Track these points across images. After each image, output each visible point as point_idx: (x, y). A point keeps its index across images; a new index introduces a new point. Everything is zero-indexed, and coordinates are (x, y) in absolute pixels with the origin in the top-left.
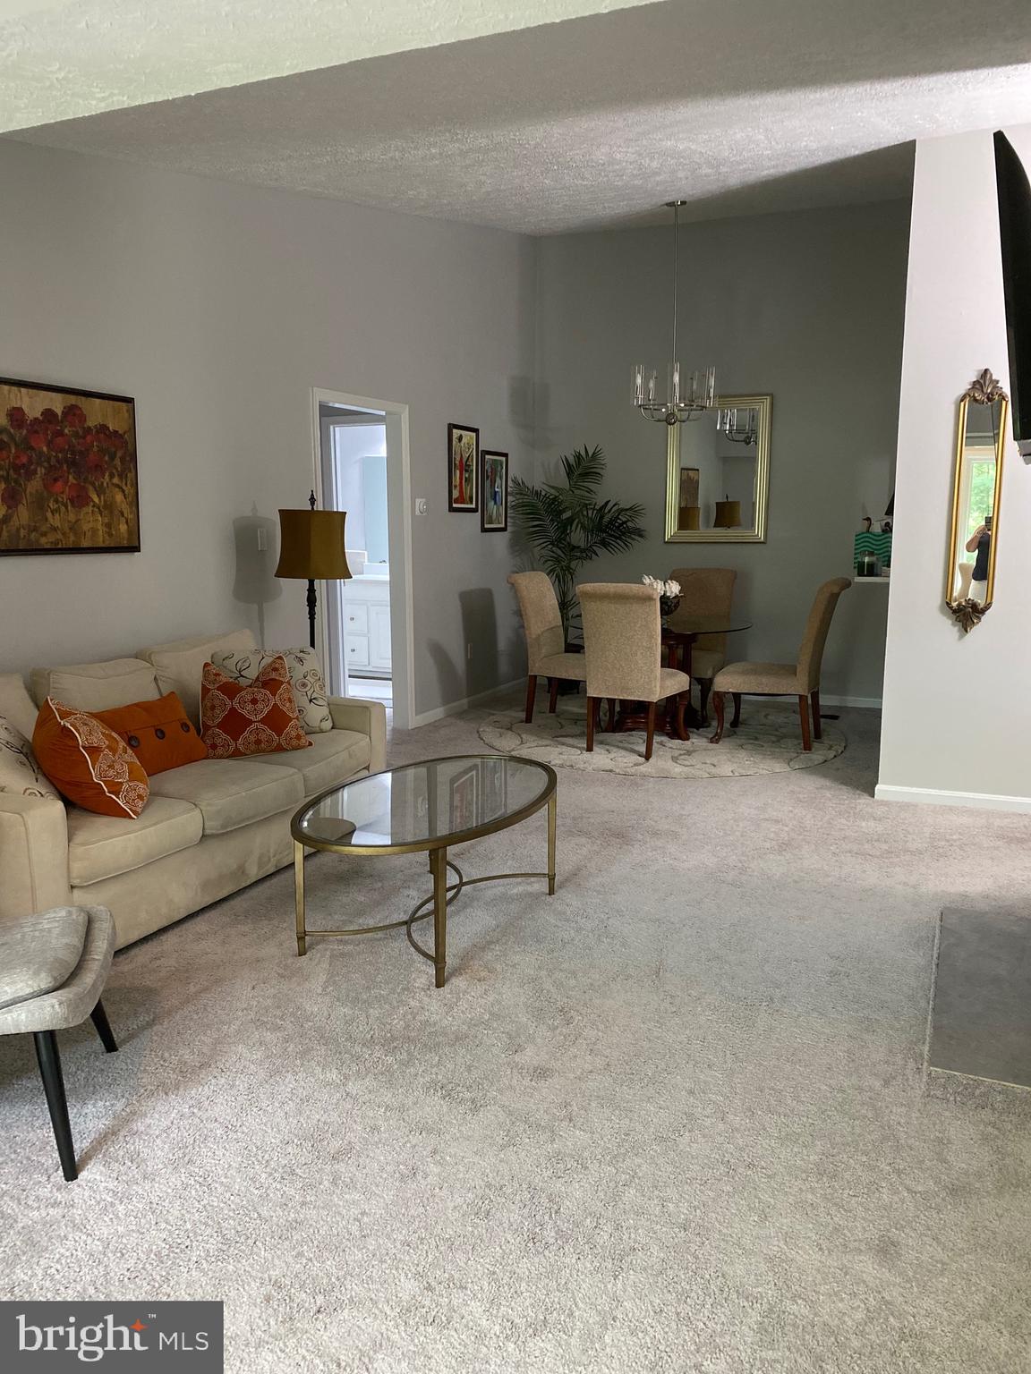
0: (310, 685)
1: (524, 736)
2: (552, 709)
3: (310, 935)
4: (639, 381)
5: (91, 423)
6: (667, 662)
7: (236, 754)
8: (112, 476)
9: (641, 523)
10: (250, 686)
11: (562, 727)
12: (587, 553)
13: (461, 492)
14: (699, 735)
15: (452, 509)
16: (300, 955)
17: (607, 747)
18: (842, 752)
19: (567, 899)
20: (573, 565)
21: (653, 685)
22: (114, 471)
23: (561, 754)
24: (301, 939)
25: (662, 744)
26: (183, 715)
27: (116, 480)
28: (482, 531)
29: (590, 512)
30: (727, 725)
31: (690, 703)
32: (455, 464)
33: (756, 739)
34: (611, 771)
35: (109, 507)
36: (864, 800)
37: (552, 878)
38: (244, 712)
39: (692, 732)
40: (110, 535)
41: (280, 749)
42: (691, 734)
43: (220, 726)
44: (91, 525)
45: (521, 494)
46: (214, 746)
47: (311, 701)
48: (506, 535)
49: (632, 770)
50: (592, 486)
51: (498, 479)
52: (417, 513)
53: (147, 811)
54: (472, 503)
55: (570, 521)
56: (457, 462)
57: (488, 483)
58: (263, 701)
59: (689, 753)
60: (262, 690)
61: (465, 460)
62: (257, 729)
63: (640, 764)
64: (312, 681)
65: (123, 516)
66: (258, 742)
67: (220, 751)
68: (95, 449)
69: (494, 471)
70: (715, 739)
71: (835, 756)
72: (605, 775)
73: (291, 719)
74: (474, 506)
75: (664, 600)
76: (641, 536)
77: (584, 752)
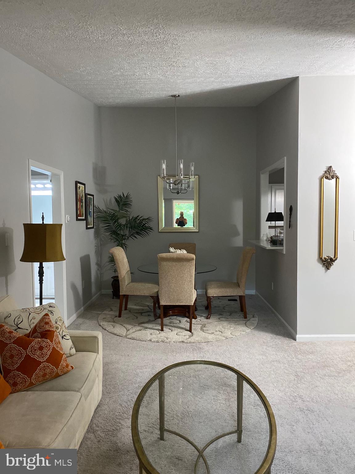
0: (60, 327)
1: (125, 326)
7: (31, 387)
9: (151, 225)
11: (137, 318)
13: (80, 211)
21: (192, 298)
23: (151, 334)
28: (87, 229)
34: (183, 342)
41: (57, 376)
43: (18, 370)
45: (99, 212)
46: (15, 384)
47: (63, 338)
48: (93, 230)
49: (192, 340)
50: (129, 210)
51: (91, 206)
52: (67, 222)
56: (78, 198)
59: (204, 326)
60: (45, 340)
61: (81, 198)
62: (44, 366)
63: (192, 336)
64: (60, 324)
67: (19, 386)
69: (89, 203)
70: (209, 317)
73: (62, 355)
76: (151, 229)
77: (160, 332)
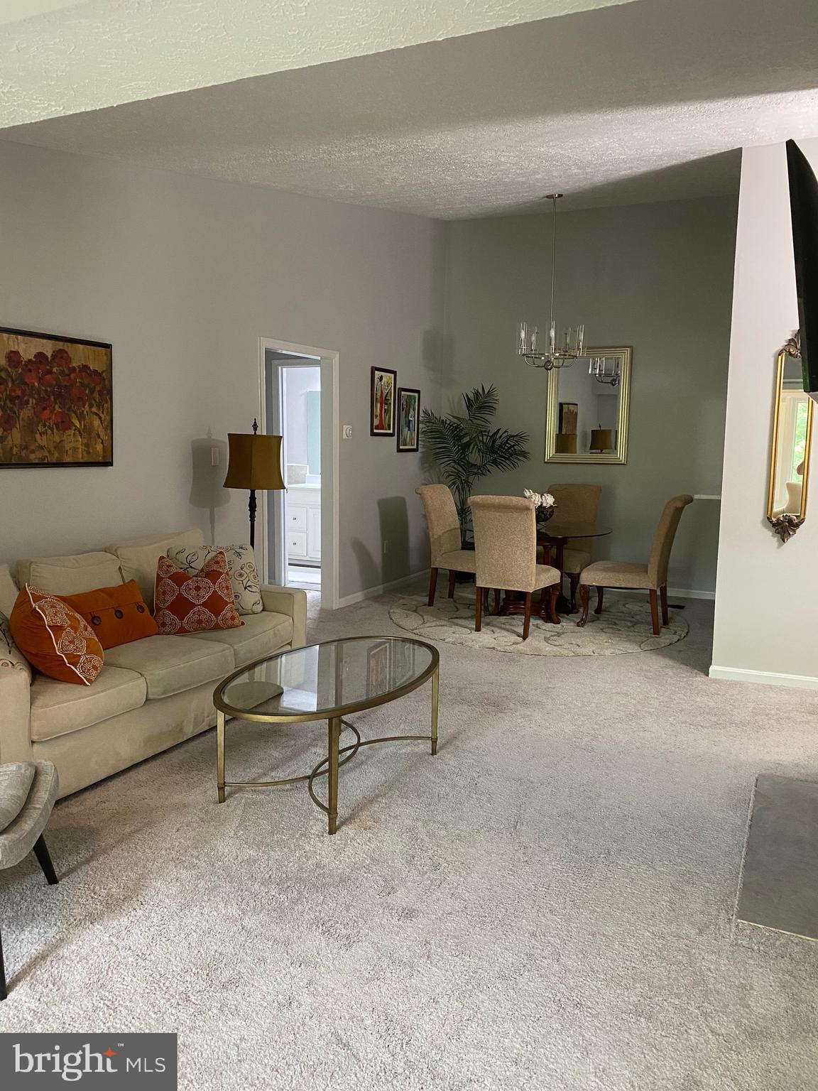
0: (245, 575)
1: (425, 617)
2: (451, 596)
3: (229, 786)
4: (523, 335)
5: (75, 364)
6: (542, 559)
7: (182, 632)
8: (91, 406)
9: (525, 447)
10: (196, 576)
11: (458, 610)
12: (482, 470)
13: (381, 420)
14: (569, 619)
15: (373, 434)
16: (220, 803)
17: (493, 628)
18: (685, 637)
19: (447, 758)
20: (470, 479)
21: (530, 579)
22: (93, 402)
23: (453, 633)
24: (221, 789)
25: (537, 626)
26: (140, 598)
27: (94, 409)
28: (398, 451)
29: (485, 437)
30: (591, 612)
31: (561, 593)
32: (376, 398)
33: (615, 624)
34: (494, 648)
35: (88, 431)
36: (700, 678)
37: (434, 741)
38: (189, 597)
39: (562, 617)
40: (88, 453)
41: (217, 628)
42: (561, 619)
43: (168, 608)
44: (72, 445)
45: (430, 422)
46: (164, 625)
47: (245, 588)
48: (418, 454)
49: (511, 649)
50: (487, 417)
51: (411, 410)
52: (345, 437)
53: (101, 679)
54: (390, 429)
55: (468, 444)
56: (378, 397)
57: (403, 414)
58: (205, 588)
59: (559, 635)
60: (205, 580)
61: (384, 396)
62: (199, 611)
63: (518, 644)
64: (248, 572)
65: (99, 437)
66: (200, 622)
67: (168, 629)
68: (78, 384)
69: (408, 405)
70: (581, 624)
71: (679, 640)
72: (488, 652)
73: (227, 603)
74: (391, 431)
75: (540, 510)
76: (525, 457)
77: (473, 632)
